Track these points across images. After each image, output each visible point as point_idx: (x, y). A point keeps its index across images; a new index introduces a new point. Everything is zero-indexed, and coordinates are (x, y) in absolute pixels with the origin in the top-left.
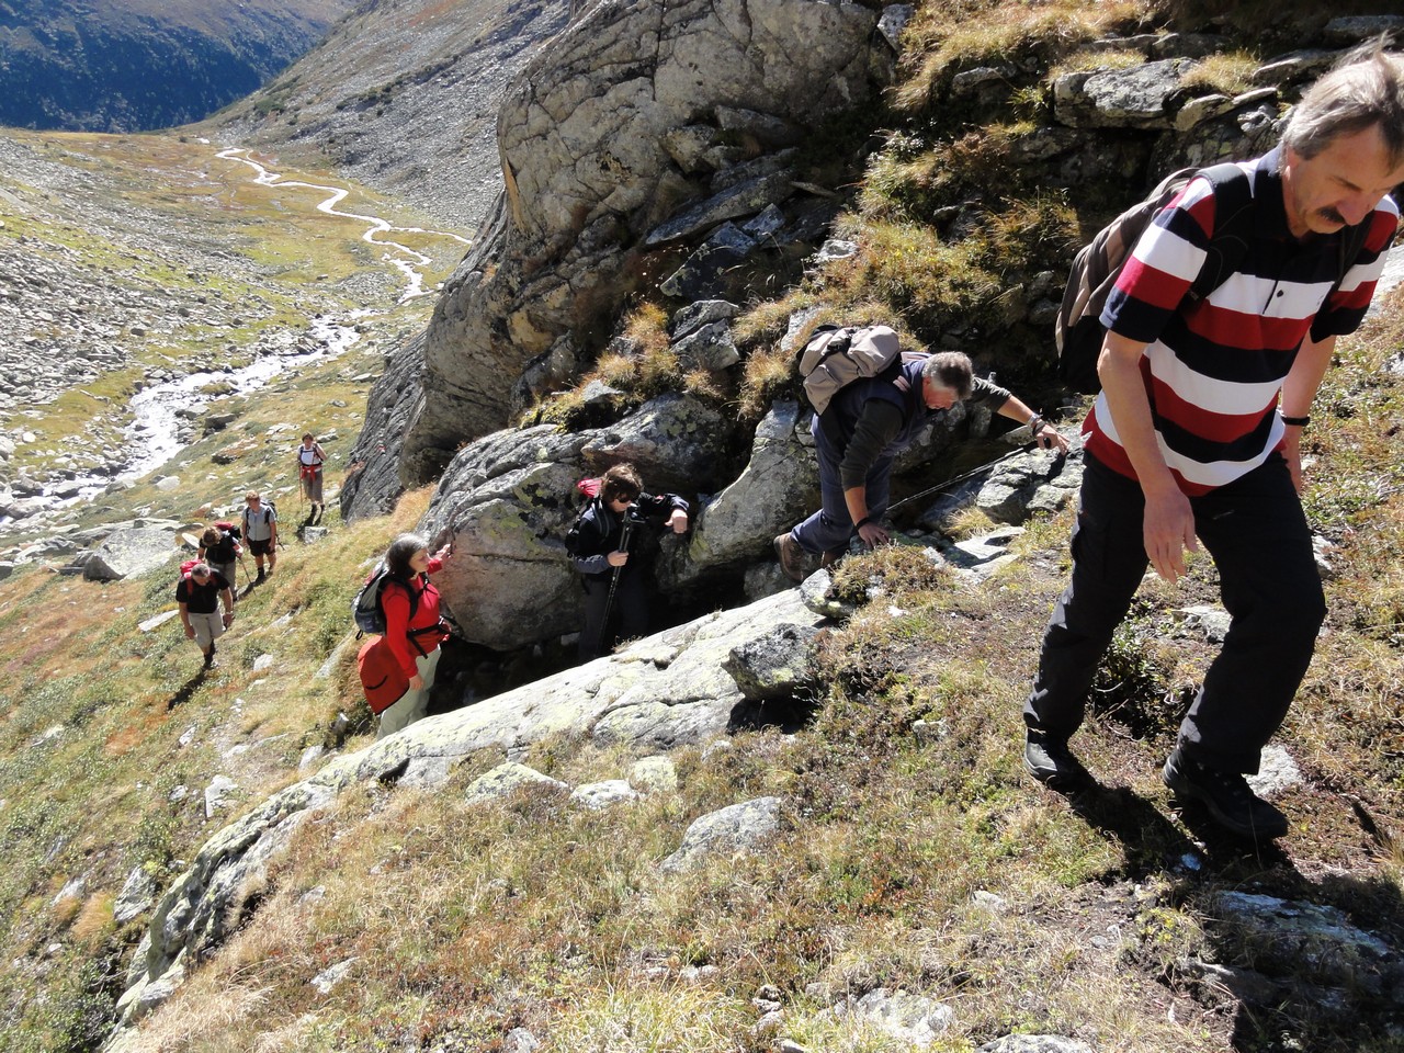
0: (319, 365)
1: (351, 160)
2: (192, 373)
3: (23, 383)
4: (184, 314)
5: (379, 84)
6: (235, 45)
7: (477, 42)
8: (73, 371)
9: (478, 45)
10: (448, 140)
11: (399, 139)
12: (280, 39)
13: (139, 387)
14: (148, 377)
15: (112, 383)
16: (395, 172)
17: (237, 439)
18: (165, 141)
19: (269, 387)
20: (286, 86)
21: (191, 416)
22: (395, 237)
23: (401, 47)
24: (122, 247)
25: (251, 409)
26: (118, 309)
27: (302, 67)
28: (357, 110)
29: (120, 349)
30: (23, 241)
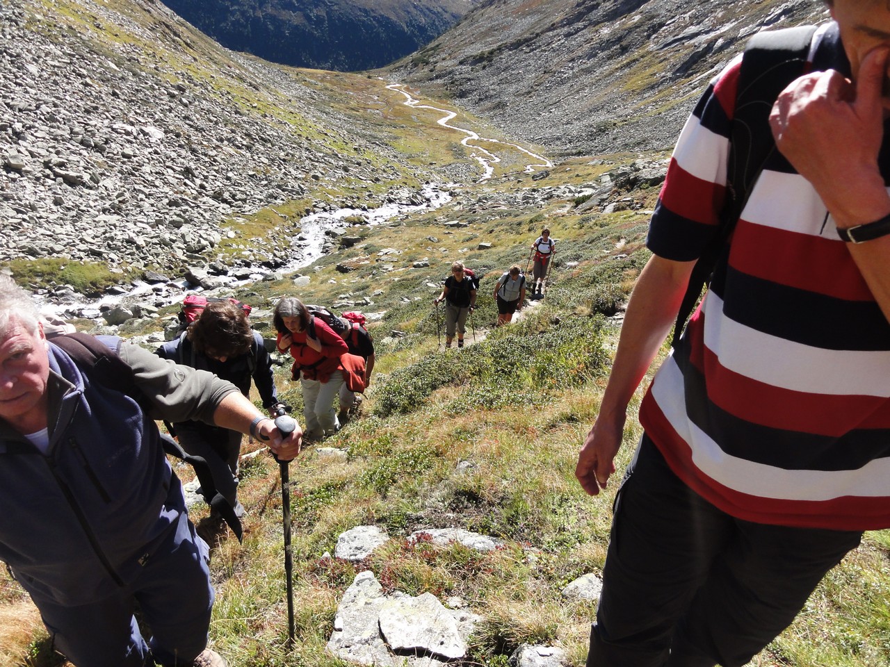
0: (423, 213)
1: (462, 95)
2: (342, 208)
3: (240, 200)
4: (346, 169)
5: (487, 50)
6: (408, 27)
7: (553, 25)
8: (271, 196)
9: (553, 27)
10: (523, 86)
11: (493, 84)
12: (433, 24)
13: (308, 212)
14: (315, 206)
15: (292, 207)
16: (488, 104)
17: (357, 255)
18: (359, 77)
19: (388, 223)
20: (432, 49)
21: (334, 235)
22: (481, 143)
23: (504, 28)
24: (320, 127)
25: (372, 235)
26: (307, 161)
27: (444, 39)
28: (471, 65)
29: (302, 186)
30: (265, 116)
